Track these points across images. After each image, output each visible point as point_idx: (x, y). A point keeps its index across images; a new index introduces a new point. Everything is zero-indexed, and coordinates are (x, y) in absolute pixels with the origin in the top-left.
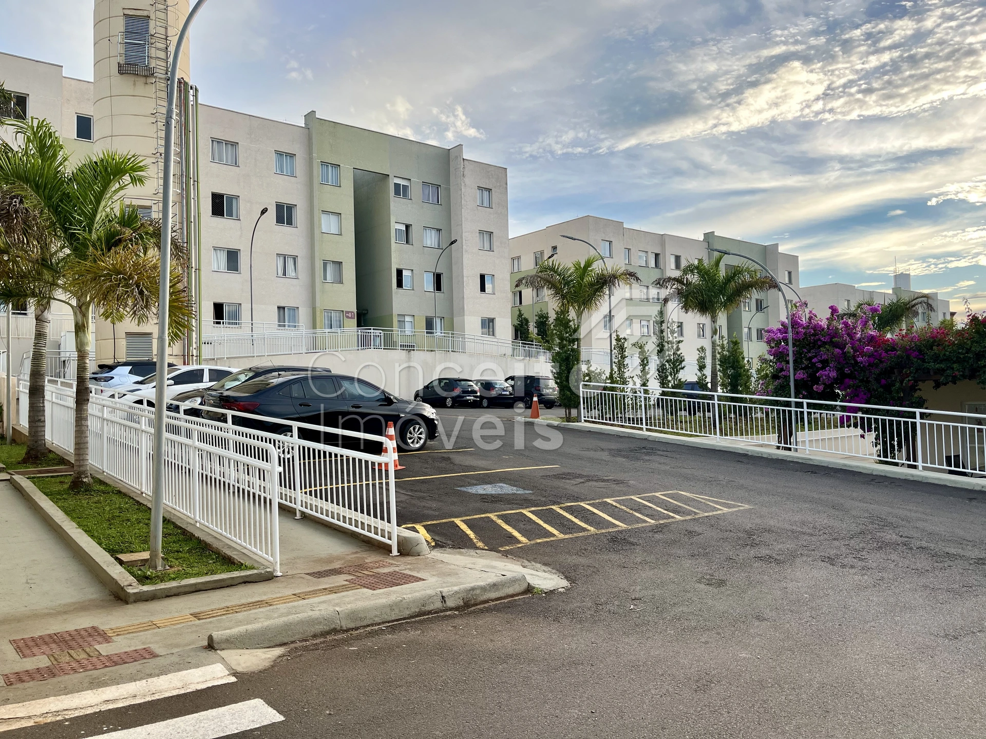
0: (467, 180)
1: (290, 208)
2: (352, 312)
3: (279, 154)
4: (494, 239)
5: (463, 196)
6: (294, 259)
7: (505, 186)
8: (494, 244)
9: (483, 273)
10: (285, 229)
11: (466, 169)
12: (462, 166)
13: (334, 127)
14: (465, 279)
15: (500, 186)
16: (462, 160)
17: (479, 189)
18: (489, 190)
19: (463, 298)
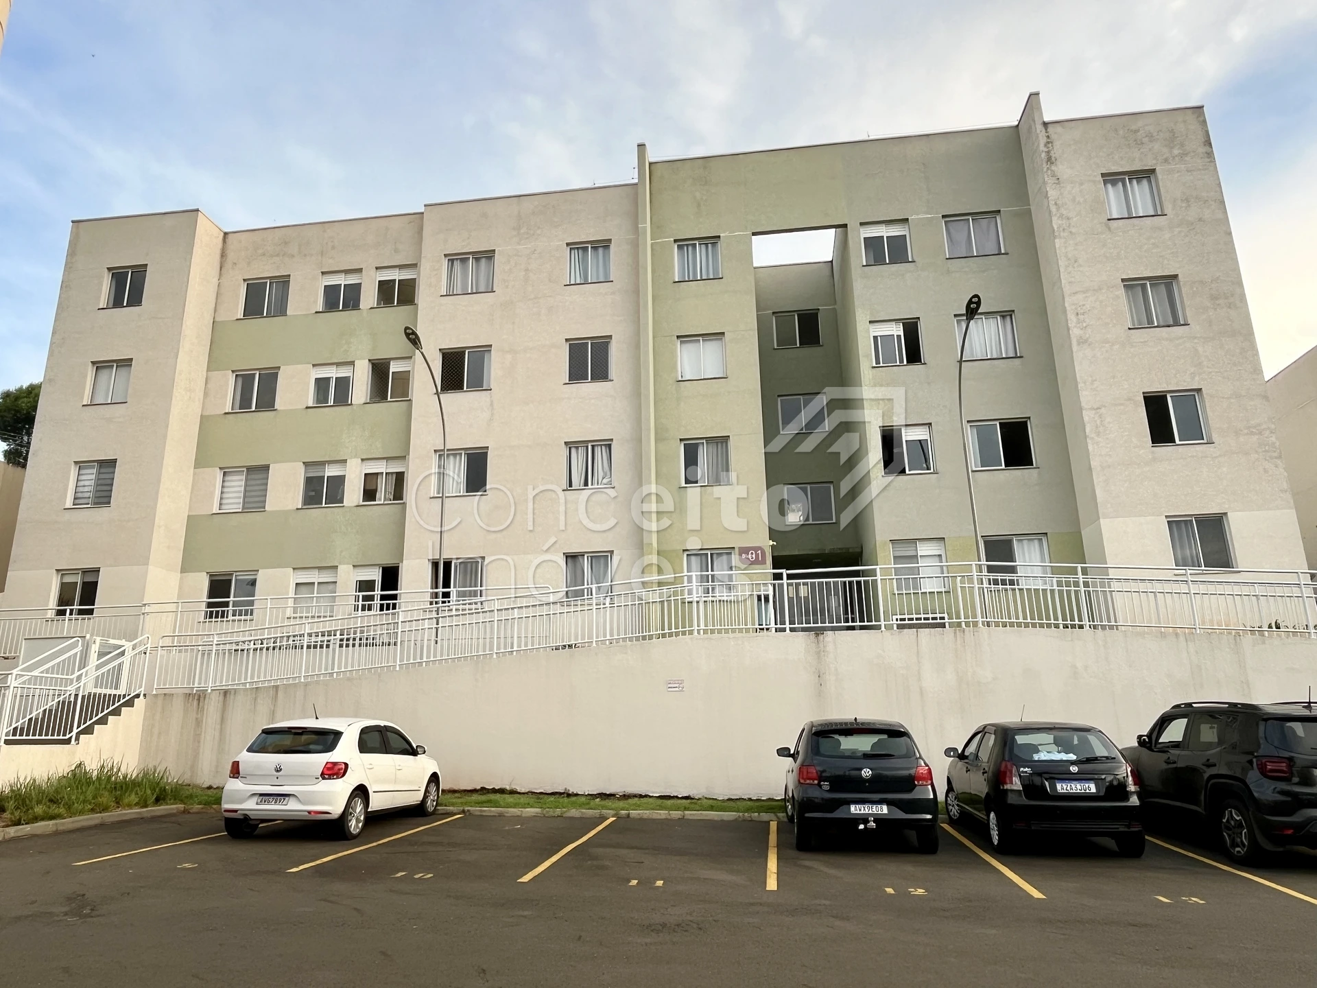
0: (1062, 169)
1: (601, 346)
2: (756, 549)
3: (578, 248)
4: (1184, 290)
5: (1053, 209)
6: (609, 446)
7: (1202, 150)
8: (1187, 303)
9: (1156, 387)
10: (589, 388)
11: (1057, 144)
12: (1043, 140)
13: (705, 168)
14: (1087, 416)
15: (1183, 155)
16: (1039, 127)
17: (1114, 183)
18: (1146, 175)
19: (1090, 469)
